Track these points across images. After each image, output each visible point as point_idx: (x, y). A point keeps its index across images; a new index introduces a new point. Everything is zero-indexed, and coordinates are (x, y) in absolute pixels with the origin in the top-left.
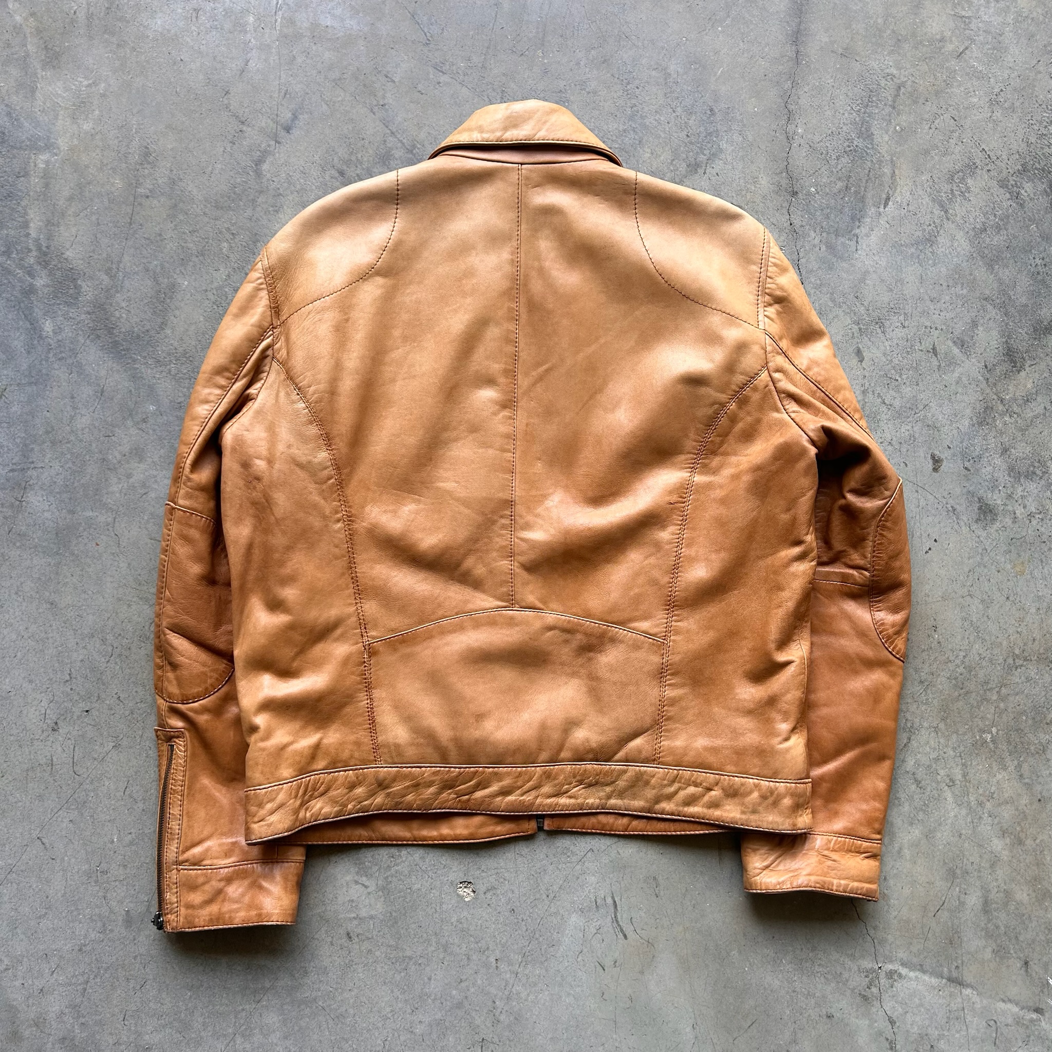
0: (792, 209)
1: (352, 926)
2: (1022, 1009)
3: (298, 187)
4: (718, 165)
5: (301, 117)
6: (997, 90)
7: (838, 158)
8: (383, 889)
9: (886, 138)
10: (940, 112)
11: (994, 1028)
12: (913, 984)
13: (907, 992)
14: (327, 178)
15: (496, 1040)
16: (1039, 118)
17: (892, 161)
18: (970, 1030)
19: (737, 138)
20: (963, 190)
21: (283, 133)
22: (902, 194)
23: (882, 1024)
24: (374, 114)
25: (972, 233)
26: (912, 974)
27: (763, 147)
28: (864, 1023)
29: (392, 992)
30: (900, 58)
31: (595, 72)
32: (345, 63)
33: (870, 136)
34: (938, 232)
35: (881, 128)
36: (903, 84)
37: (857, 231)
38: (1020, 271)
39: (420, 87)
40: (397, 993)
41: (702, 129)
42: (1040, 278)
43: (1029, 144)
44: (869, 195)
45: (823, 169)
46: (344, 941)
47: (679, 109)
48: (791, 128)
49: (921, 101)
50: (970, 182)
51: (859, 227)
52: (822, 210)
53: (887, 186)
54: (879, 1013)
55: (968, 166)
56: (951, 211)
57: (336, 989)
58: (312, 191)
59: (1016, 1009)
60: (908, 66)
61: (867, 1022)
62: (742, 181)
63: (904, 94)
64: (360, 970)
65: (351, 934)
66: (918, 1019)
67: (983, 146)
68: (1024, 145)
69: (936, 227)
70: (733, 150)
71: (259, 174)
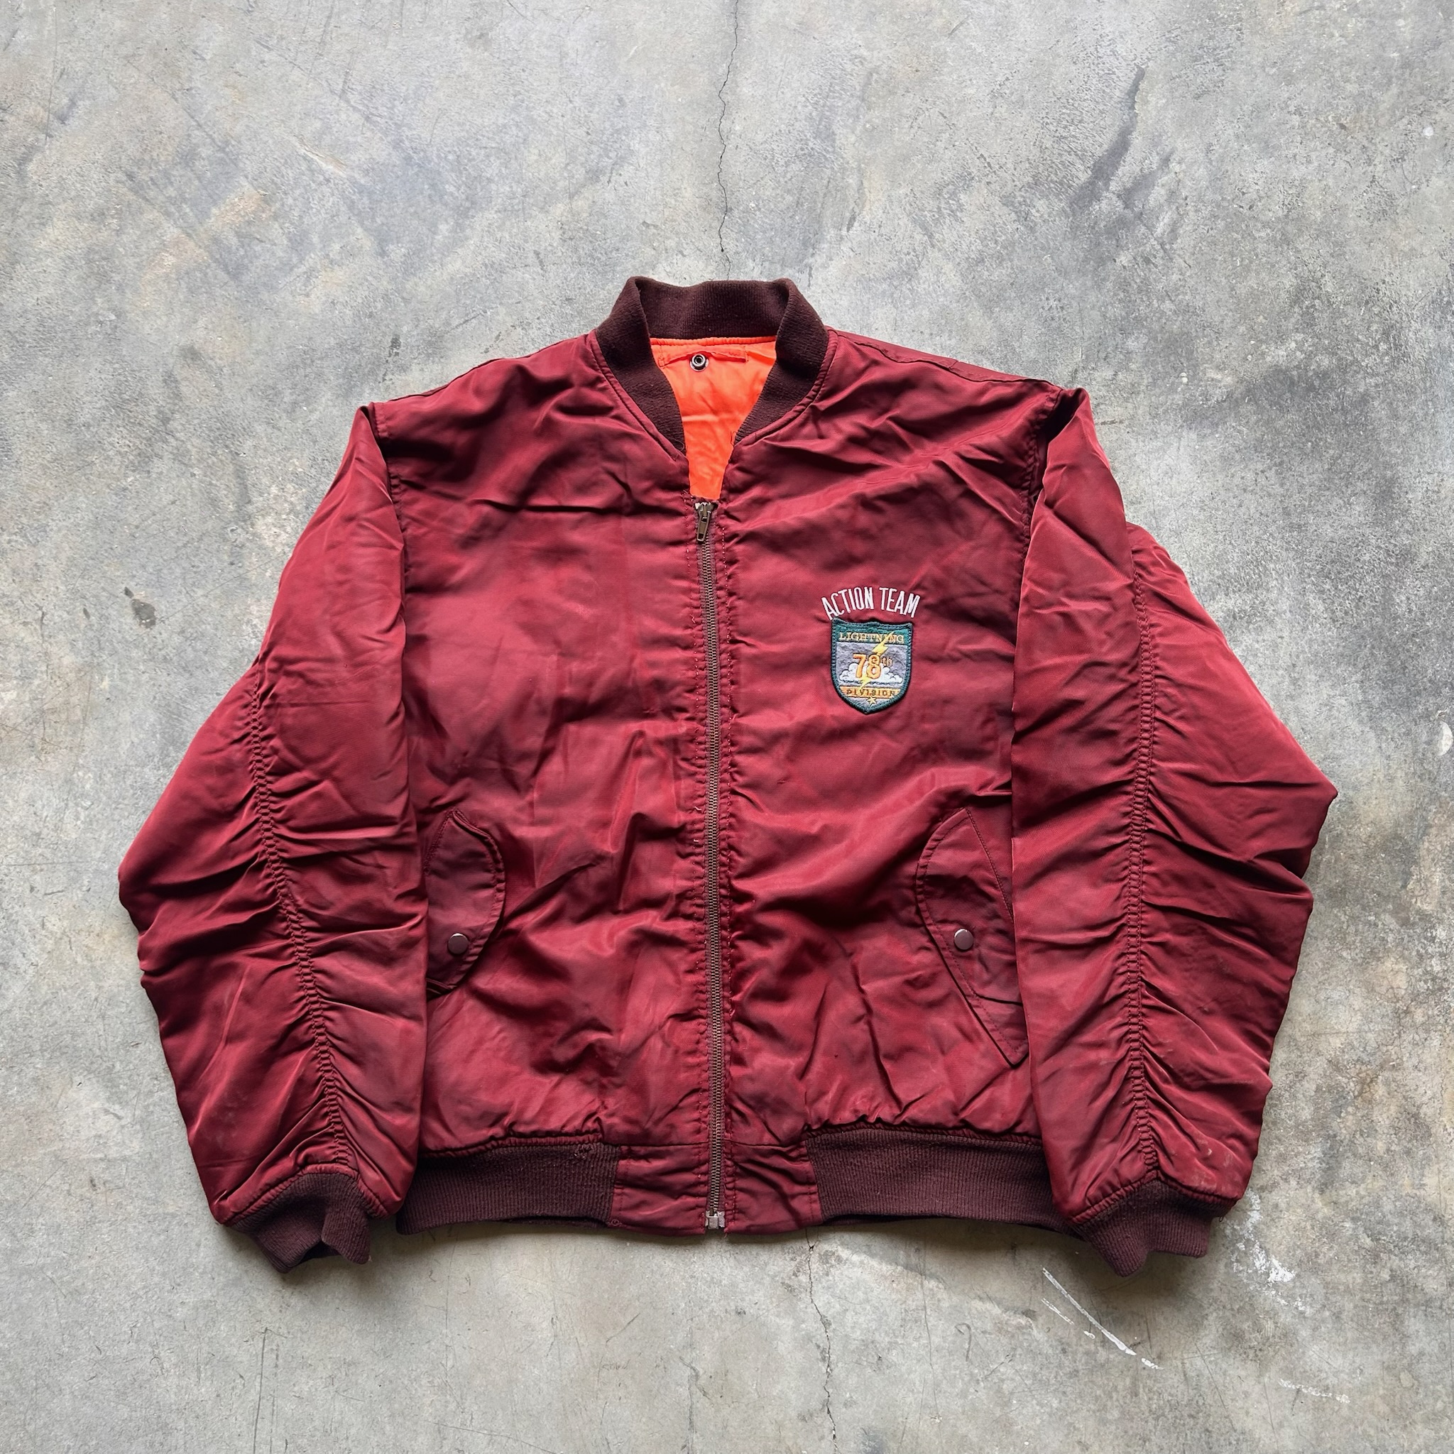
0: (724, 230)
1: (97, 1171)
2: (1006, 1310)
3: (73, 193)
4: (627, 171)
5: (80, 103)
6: (1000, 79)
7: (787, 164)
8: (142, 1121)
9: (852, 139)
10: (925, 106)
11: (967, 1336)
12: (856, 1273)
13: (848, 1282)
14: (112, 183)
15: (283, 1330)
16: (1057, 116)
17: (859, 169)
18: (933, 1338)
19: (653, 137)
20: (954, 208)
21: (56, 124)
22: (872, 212)
23: (812, 1325)
24: (176, 100)
25: (963, 264)
26: (855, 1258)
27: (688, 149)
28: (787, 1323)
29: (147, 1261)
30: (871, 36)
31: (469, 50)
32: (142, 35)
33: (830, 136)
34: (919, 263)
35: (845, 126)
36: (876, 70)
37: (811, 260)
38: (1027, 316)
39: (238, 66)
40: (153, 1263)
41: (607, 125)
42: (1054, 324)
43: (1043, 150)
44: (828, 213)
45: (767, 179)
46: (86, 1191)
47: (577, 99)
48: (726, 124)
49: (900, 92)
50: (963, 198)
51: (813, 255)
52: (764, 232)
53: (851, 201)
54: (809, 1310)
55: (961, 177)
56: (937, 236)
57: (71, 1255)
58: (91, 198)
59: (997, 1311)
60: (884, 46)
61: (791, 1322)
62: (658, 193)
63: (876, 81)
64: (104, 1230)
65: (96, 1182)
66: (862, 1320)
67: (982, 151)
68: (1036, 151)
69: (917, 256)
70: (647, 153)
71: (21, 174)
